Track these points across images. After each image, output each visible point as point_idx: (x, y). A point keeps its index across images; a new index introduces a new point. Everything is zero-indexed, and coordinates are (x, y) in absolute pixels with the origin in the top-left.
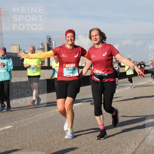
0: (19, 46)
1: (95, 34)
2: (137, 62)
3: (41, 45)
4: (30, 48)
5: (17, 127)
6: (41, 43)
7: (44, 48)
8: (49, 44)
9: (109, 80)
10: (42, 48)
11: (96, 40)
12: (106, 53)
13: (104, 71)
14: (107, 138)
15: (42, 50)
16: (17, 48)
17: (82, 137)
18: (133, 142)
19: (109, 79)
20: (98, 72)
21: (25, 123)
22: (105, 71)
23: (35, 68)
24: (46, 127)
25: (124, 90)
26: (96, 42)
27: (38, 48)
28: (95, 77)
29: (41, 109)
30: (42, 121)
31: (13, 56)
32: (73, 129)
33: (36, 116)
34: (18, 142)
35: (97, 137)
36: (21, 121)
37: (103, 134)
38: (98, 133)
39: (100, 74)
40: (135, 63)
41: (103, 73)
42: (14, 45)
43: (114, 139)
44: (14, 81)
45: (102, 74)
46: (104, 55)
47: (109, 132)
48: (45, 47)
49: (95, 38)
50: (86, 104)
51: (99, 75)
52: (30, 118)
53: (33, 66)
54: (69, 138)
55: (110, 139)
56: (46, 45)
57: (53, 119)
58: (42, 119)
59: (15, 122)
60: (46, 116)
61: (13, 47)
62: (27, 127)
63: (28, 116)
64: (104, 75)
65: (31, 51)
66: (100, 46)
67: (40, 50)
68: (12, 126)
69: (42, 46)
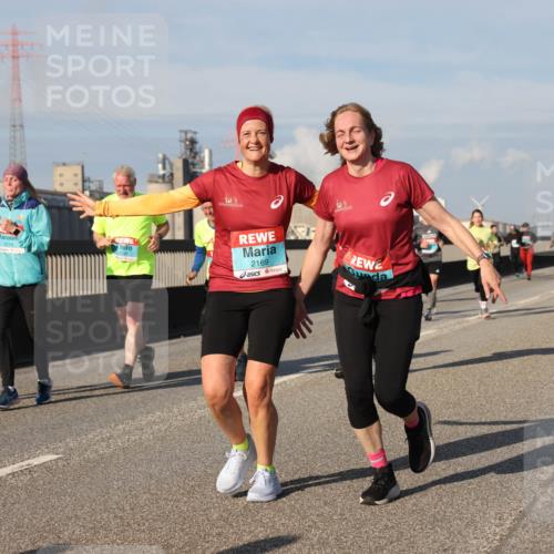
0: (83, 168)
1: (350, 126)
2: (505, 225)
3: (160, 166)
4: (118, 174)
5: (76, 459)
6: (160, 156)
7: (172, 175)
8: (190, 161)
9: (400, 295)
10: (164, 175)
11: (353, 146)
12: (393, 195)
13: (383, 259)
14: (398, 498)
15: (164, 182)
16: (76, 175)
17: (308, 496)
18: (492, 513)
19: (398, 291)
20: (361, 263)
21: (104, 444)
22: (386, 259)
23: (135, 248)
24: (179, 459)
25: (458, 327)
26: (353, 155)
27: (152, 176)
28: (346, 283)
29: (161, 395)
30: (163, 438)
31: (62, 204)
32: (274, 464)
33: (143, 420)
34: (79, 513)
35: (364, 495)
36: (90, 436)
37: (382, 486)
38: (367, 483)
39: (368, 270)
40: (501, 227)
41: (377, 268)
42: (64, 164)
43: (424, 501)
44: (64, 295)
45: (374, 270)
46: (383, 203)
47: (405, 478)
48: (174, 172)
49: (348, 140)
50: (322, 377)
51: (364, 272)
52: (120, 427)
53: (127, 241)
54: (262, 499)
55: (409, 501)
56: (179, 165)
57: (203, 430)
58: (163, 429)
59: (68, 440)
60: (179, 417)
61: (60, 170)
62: (111, 457)
63: (114, 421)
64: (380, 274)
65: (121, 188)
66: (368, 170)
67: (157, 182)
68: (56, 457)
69: (164, 168)
